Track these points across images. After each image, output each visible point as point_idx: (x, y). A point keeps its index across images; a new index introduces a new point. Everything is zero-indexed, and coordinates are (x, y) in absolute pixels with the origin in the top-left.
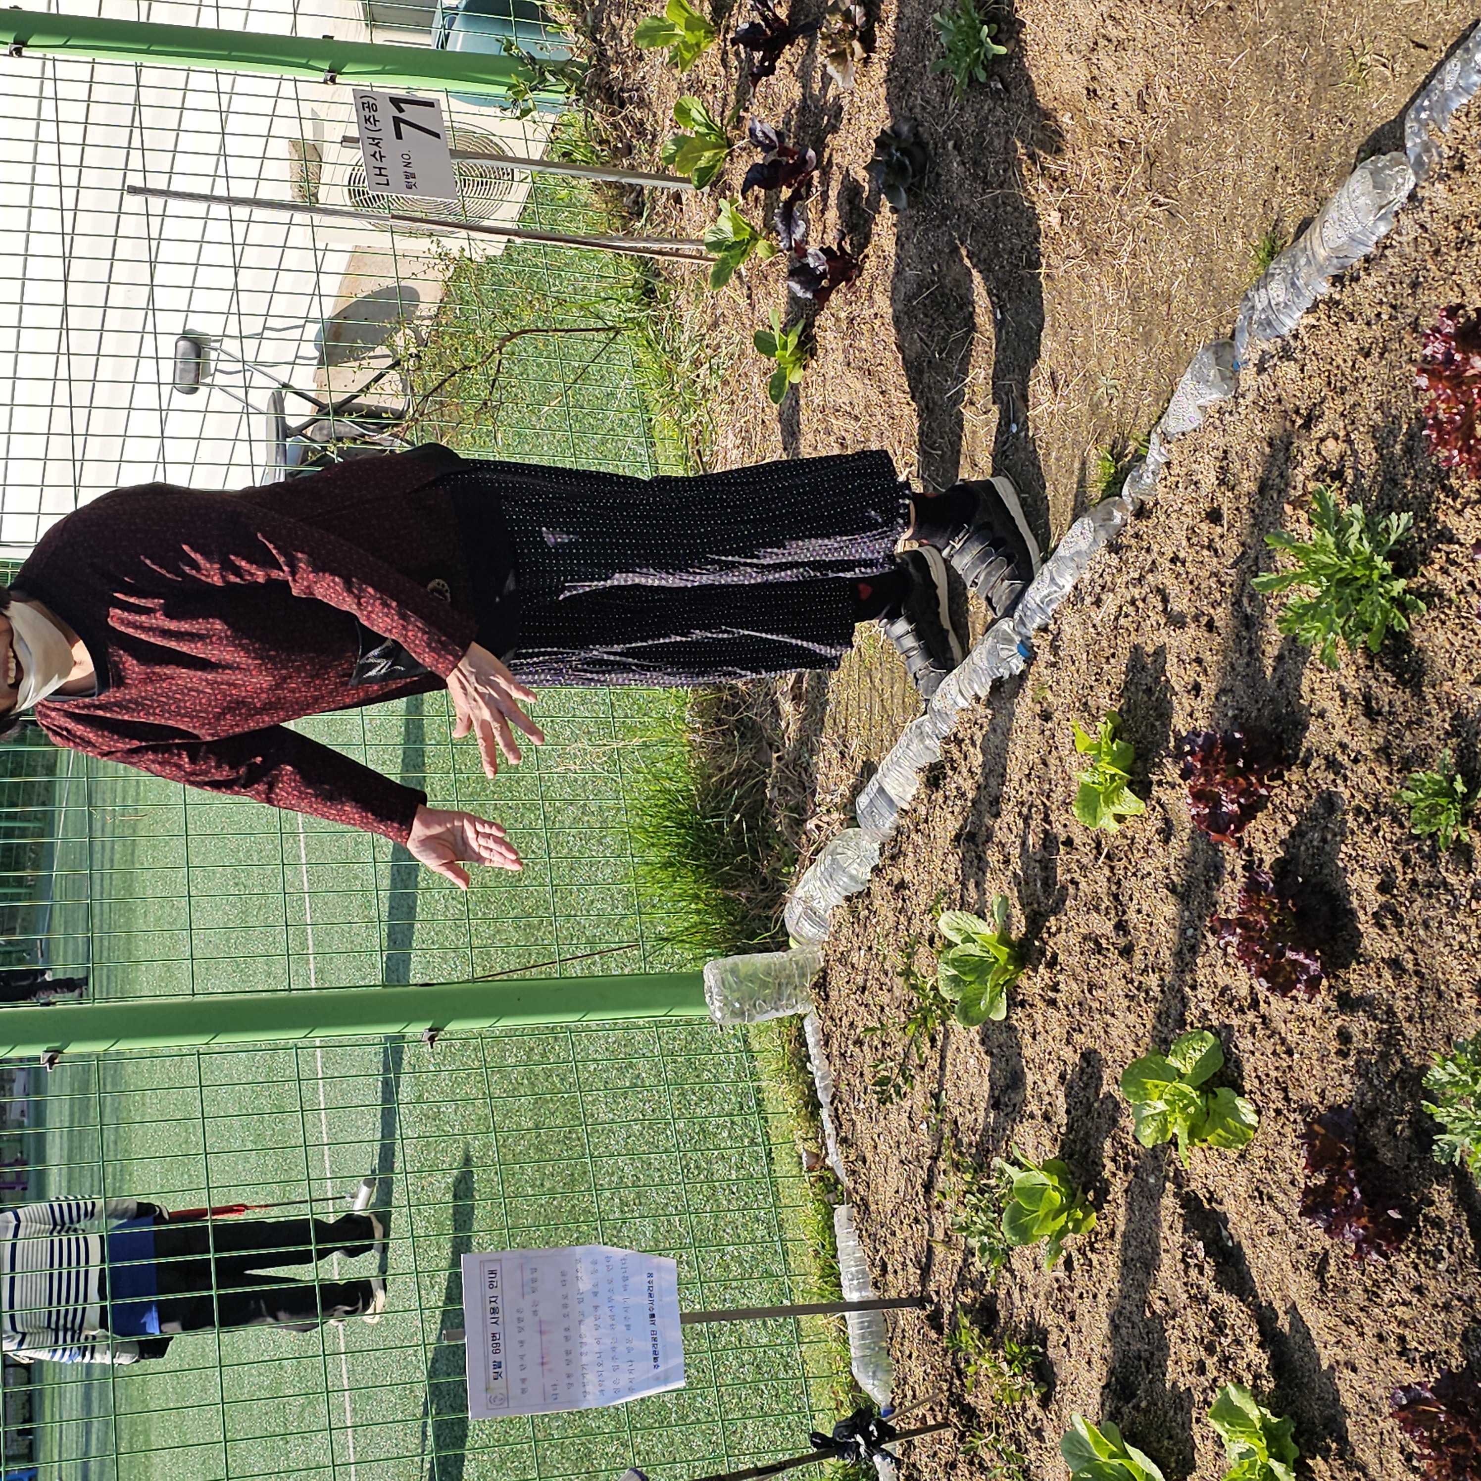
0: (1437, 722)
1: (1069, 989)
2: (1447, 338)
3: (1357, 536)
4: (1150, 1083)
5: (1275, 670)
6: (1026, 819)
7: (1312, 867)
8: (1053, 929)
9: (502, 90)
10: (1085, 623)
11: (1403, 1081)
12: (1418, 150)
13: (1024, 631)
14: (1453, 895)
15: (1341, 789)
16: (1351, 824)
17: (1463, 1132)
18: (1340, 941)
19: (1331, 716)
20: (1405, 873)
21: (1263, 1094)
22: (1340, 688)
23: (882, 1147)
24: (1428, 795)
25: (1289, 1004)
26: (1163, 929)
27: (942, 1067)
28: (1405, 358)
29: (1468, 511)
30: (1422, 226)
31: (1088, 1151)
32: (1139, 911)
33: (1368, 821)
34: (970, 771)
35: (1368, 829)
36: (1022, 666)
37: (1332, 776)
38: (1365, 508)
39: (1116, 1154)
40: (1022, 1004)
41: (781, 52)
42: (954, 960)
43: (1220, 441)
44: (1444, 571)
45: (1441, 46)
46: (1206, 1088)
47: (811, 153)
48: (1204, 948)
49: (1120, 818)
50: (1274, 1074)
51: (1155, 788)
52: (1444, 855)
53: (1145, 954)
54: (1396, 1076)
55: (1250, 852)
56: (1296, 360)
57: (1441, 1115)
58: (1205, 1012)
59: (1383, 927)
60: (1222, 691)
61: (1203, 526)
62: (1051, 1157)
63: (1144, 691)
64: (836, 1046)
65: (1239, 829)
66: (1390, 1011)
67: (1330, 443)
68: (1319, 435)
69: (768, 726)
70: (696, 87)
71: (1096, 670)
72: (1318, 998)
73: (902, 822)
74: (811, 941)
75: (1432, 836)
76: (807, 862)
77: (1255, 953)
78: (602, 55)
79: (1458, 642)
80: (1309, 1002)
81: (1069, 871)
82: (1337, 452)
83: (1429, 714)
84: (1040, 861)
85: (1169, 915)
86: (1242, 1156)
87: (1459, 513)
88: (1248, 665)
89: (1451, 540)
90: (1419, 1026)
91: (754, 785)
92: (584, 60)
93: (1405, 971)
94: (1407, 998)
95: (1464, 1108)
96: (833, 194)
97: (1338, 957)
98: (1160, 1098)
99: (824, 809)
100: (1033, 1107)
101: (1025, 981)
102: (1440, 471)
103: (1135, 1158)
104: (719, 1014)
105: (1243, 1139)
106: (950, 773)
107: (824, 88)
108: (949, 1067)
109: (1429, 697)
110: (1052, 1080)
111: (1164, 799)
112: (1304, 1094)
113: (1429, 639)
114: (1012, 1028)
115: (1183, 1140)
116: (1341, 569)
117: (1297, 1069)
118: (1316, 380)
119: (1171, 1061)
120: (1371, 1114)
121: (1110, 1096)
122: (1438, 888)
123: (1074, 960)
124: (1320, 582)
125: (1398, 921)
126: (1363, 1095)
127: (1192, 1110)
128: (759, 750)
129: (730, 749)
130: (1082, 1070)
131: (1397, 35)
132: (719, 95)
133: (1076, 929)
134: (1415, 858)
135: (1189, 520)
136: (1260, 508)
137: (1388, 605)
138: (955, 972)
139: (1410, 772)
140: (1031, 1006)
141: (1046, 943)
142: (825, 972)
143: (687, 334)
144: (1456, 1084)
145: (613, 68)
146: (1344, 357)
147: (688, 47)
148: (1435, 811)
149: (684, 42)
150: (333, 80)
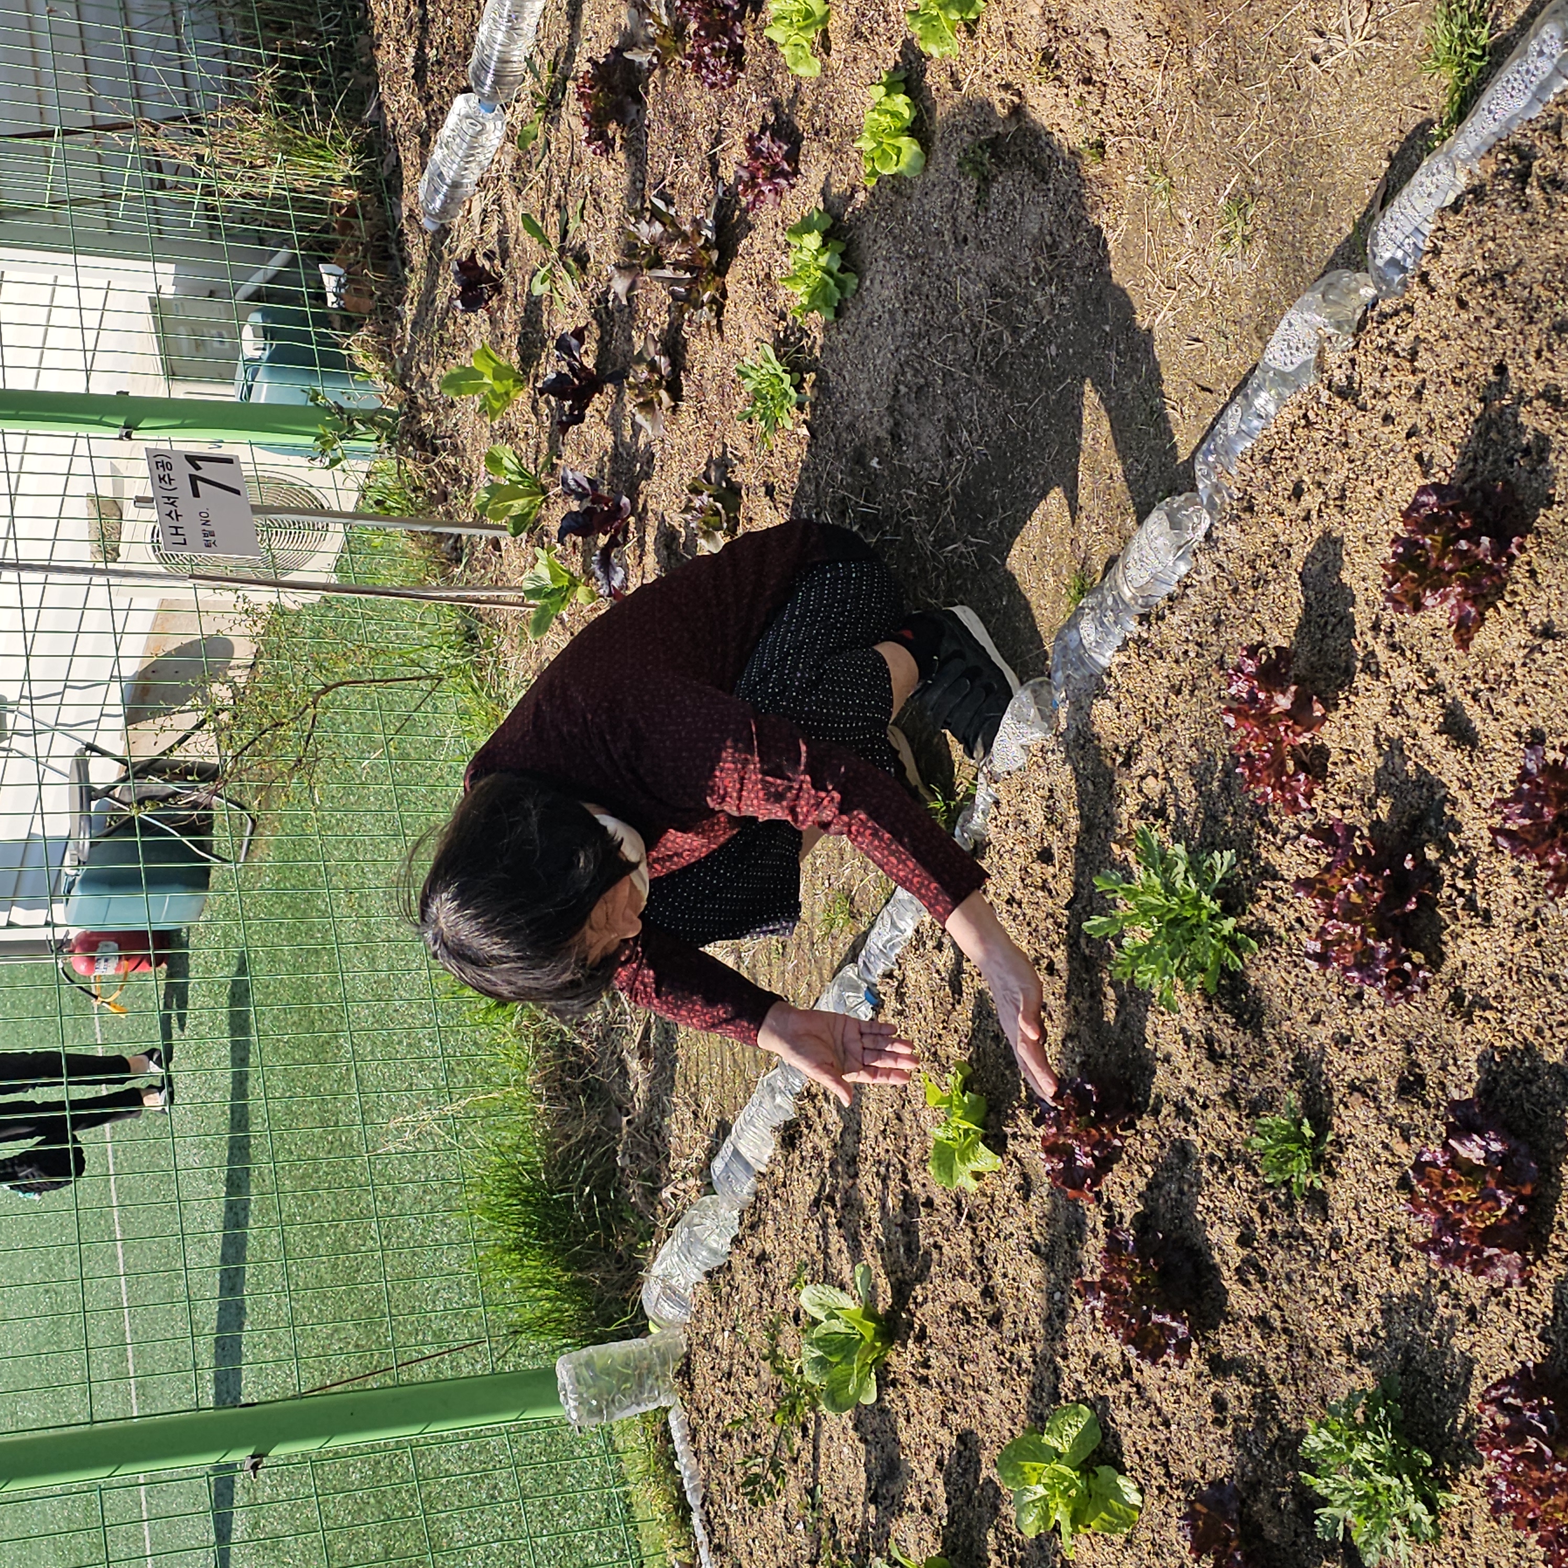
0: (1280, 1064)
1: (941, 1365)
2: (1249, 677)
3: (1182, 876)
4: (1027, 1466)
5: (1118, 1012)
6: (884, 1179)
7: (1172, 1220)
8: (920, 1299)
9: (310, 440)
10: (928, 968)
11: (1282, 1449)
12: (1209, 491)
13: (870, 978)
14: (1312, 1245)
15: (1193, 1137)
16: (1206, 1174)
17: (1343, 1504)
18: (1207, 1299)
19: (1177, 1060)
20: (1263, 1224)
21: (1144, 1471)
22: (1183, 1031)
23: (758, 1553)
24: (1278, 1141)
25: (1161, 1371)
26: (1031, 1293)
27: (816, 1459)
28: (1215, 695)
29: (1288, 846)
30: (1219, 566)
31: (971, 1545)
32: (1005, 1276)
33: (1223, 1170)
34: (825, 1128)
35: (1223, 1179)
36: (870, 1014)
37: (1183, 1124)
38: (1187, 847)
39: (1001, 1546)
40: (894, 1383)
41: (590, 400)
42: (818, 1339)
43: (1044, 779)
44: (1273, 909)
45: (1225, 388)
46: (1086, 1467)
47: (625, 500)
48: (1072, 1313)
49: (978, 1176)
50: (1152, 1448)
51: (1010, 1141)
52: (1300, 1202)
53: (1014, 1322)
54: (1274, 1444)
55: (1109, 1207)
56: (1111, 698)
57: (1320, 1486)
58: (1079, 1383)
59: (1246, 1283)
60: (1068, 1037)
61: (1035, 866)
62: (934, 1553)
63: (992, 1038)
64: (704, 1441)
65: (1096, 1182)
66: (1263, 1374)
67: (1150, 780)
68: (1139, 772)
69: (616, 1087)
70: (508, 434)
71: (943, 1017)
72: (1190, 1363)
73: (761, 1186)
74: (671, 1324)
75: (1287, 1183)
76: (664, 1236)
77: (1121, 1317)
78: (413, 402)
79: (1292, 980)
80: (1181, 1367)
81: (931, 1234)
82: (1158, 789)
83: (1271, 1055)
84: (901, 1225)
85: (1035, 1279)
86: (1128, 1541)
87: (1280, 849)
88: (1091, 1008)
89: (1275, 877)
90: (1293, 1388)
91: (605, 1153)
92: (395, 408)
93: (1273, 1329)
94: (1278, 1359)
95: (1341, 1478)
96: (650, 539)
97: (1204, 1318)
98: (1039, 1482)
99: (679, 1175)
100: (912, 1498)
101: (895, 1358)
102: (1258, 806)
103: (1020, 1549)
104: (574, 1415)
105: (1127, 1521)
106: (806, 1131)
107: (635, 435)
108: (823, 1459)
109: (1270, 1038)
110: (930, 1466)
111: (1020, 1152)
112: (1185, 1468)
113: (1264, 978)
114: (884, 1411)
115: (1066, 1528)
116: (1170, 910)
117: (1175, 1440)
118: (1132, 717)
119: (1048, 1440)
120: (1253, 1486)
121: (989, 1481)
122: (1297, 1240)
123: (943, 1332)
124: (1151, 923)
125: (1262, 1275)
126: (1244, 1467)
127: (1073, 1492)
128: (607, 1114)
129: (576, 1114)
130: (959, 1453)
131: (1183, 379)
132: (531, 442)
133: (943, 1298)
134: (1272, 1207)
135: (1022, 860)
136: (1090, 846)
137: (1220, 945)
138: (819, 1353)
139: (1259, 1117)
140: (903, 1385)
141: (913, 1315)
142: (689, 1359)
143: (512, 680)
144: (1331, 1452)
145: (424, 416)
146: (1156, 695)
147: (497, 397)
148: (1286, 1157)
149: (493, 391)
150: (128, 436)
